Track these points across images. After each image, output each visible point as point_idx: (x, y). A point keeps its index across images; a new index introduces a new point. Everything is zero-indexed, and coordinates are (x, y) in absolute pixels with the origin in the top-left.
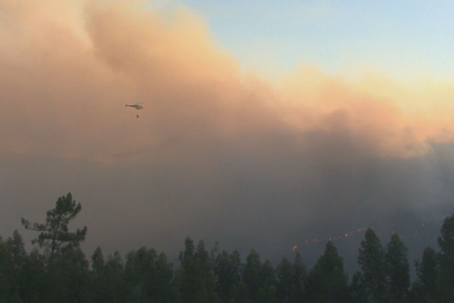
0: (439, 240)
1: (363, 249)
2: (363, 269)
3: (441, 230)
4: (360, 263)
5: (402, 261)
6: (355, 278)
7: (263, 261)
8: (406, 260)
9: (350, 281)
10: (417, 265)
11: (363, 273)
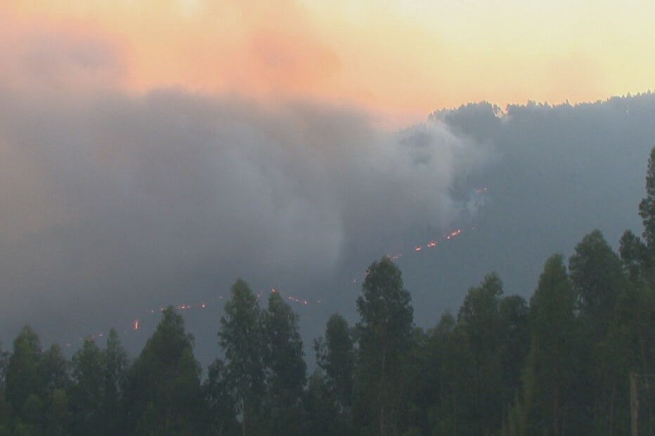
0: (360, 302)
1: (228, 320)
2: (228, 355)
3: (364, 285)
4: (223, 344)
5: (290, 340)
6: (213, 373)
7: (45, 347)
8: (297, 336)
9: (204, 378)
10: (317, 348)
11: (227, 362)
